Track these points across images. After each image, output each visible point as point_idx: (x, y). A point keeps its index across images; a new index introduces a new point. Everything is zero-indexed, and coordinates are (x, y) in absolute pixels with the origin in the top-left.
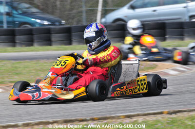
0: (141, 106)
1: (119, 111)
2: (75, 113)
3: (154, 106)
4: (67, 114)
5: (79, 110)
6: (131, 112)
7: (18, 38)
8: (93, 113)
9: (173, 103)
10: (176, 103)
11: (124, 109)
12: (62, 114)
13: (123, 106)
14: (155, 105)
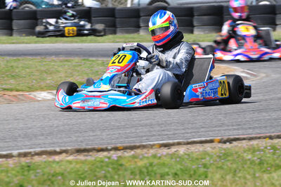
0: (183, 129)
1: (154, 135)
3: (202, 130)
4: (81, 139)
5: (99, 133)
6: (169, 138)
8: (117, 138)
9: (228, 126)
10: (233, 126)
11: (159, 133)
12: (75, 139)
13: (158, 128)
14: (203, 127)
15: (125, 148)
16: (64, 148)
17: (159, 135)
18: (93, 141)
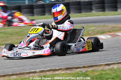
0: (115, 57)
1: (101, 60)
2: (73, 62)
4: (68, 63)
5: (76, 60)
6: (109, 61)
7: (36, 10)
8: (85, 62)
12: (65, 63)
13: (104, 57)
15: (89, 67)
16: (60, 68)
17: (105, 60)
18: (73, 63)
